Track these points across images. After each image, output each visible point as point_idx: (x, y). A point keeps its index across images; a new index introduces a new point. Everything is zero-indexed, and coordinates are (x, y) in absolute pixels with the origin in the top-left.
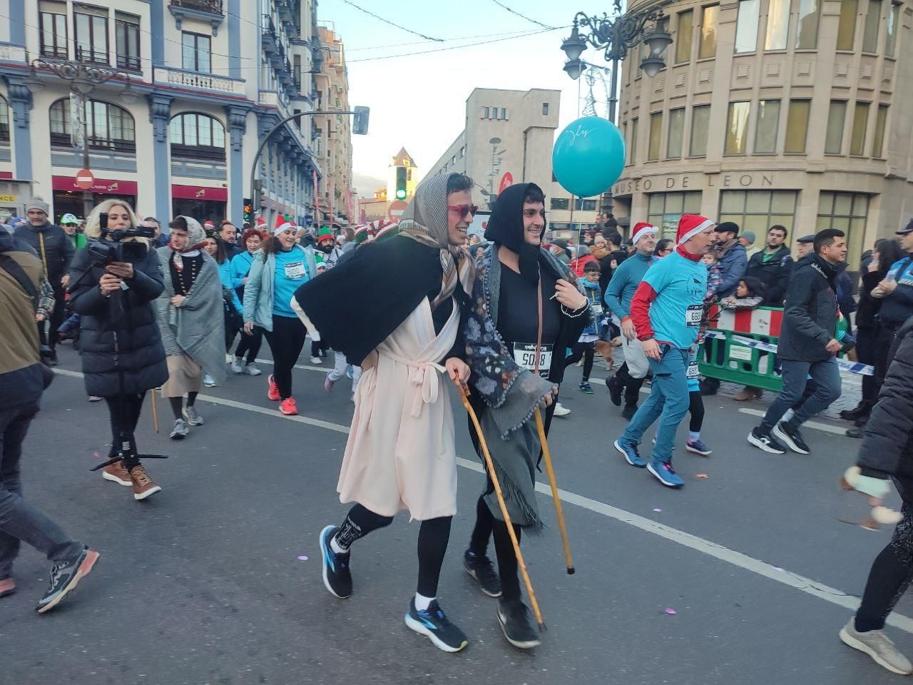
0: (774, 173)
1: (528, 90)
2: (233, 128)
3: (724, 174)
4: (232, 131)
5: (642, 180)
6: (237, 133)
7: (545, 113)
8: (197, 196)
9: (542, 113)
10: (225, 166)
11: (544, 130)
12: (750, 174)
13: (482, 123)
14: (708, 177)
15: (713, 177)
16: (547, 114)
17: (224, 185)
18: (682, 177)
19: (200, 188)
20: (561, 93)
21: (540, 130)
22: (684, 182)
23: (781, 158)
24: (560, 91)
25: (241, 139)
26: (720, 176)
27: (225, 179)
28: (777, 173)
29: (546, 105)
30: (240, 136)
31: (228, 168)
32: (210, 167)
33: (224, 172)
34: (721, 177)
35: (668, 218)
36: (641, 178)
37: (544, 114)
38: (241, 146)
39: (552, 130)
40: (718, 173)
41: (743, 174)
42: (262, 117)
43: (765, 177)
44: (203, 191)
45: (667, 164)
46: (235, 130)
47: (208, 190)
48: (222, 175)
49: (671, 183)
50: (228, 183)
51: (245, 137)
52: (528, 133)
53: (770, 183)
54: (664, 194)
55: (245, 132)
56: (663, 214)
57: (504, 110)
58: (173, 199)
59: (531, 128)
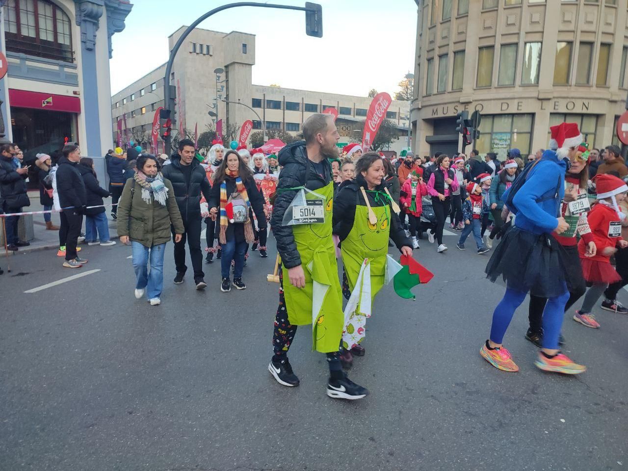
0: (589, 101)
1: (228, 32)
2: (85, 21)
3: (554, 100)
4: (83, 24)
5: (474, 103)
6: (90, 27)
7: (245, 52)
8: (43, 105)
9: (242, 52)
10: (75, 68)
11: (244, 65)
12: (573, 100)
13: (191, 56)
14: (540, 102)
15: (545, 103)
16: (246, 53)
17: (75, 93)
18: (516, 101)
19: (47, 96)
20: (256, 37)
21: (241, 65)
22: (518, 106)
23: (594, 88)
24: (255, 35)
25: (95, 36)
26: (551, 101)
27: (77, 85)
28: (592, 100)
29: (245, 46)
30: (94, 32)
31: (79, 71)
32: (57, 68)
33: (75, 76)
34: (551, 103)
35: (498, 136)
36: (470, 102)
37: (243, 53)
38: (94, 45)
39: (249, 66)
40: (549, 99)
41: (568, 100)
42: (112, 12)
43: (584, 104)
44: (50, 100)
45: (501, 91)
46: (88, 24)
47: (56, 97)
48: (71, 80)
49: (505, 107)
50: (80, 89)
51: (97, 33)
52: (230, 68)
53: (587, 109)
54: (494, 116)
55: (99, 28)
56: (491, 134)
57: (208, 47)
58: (11, 107)
59: (234, 63)
